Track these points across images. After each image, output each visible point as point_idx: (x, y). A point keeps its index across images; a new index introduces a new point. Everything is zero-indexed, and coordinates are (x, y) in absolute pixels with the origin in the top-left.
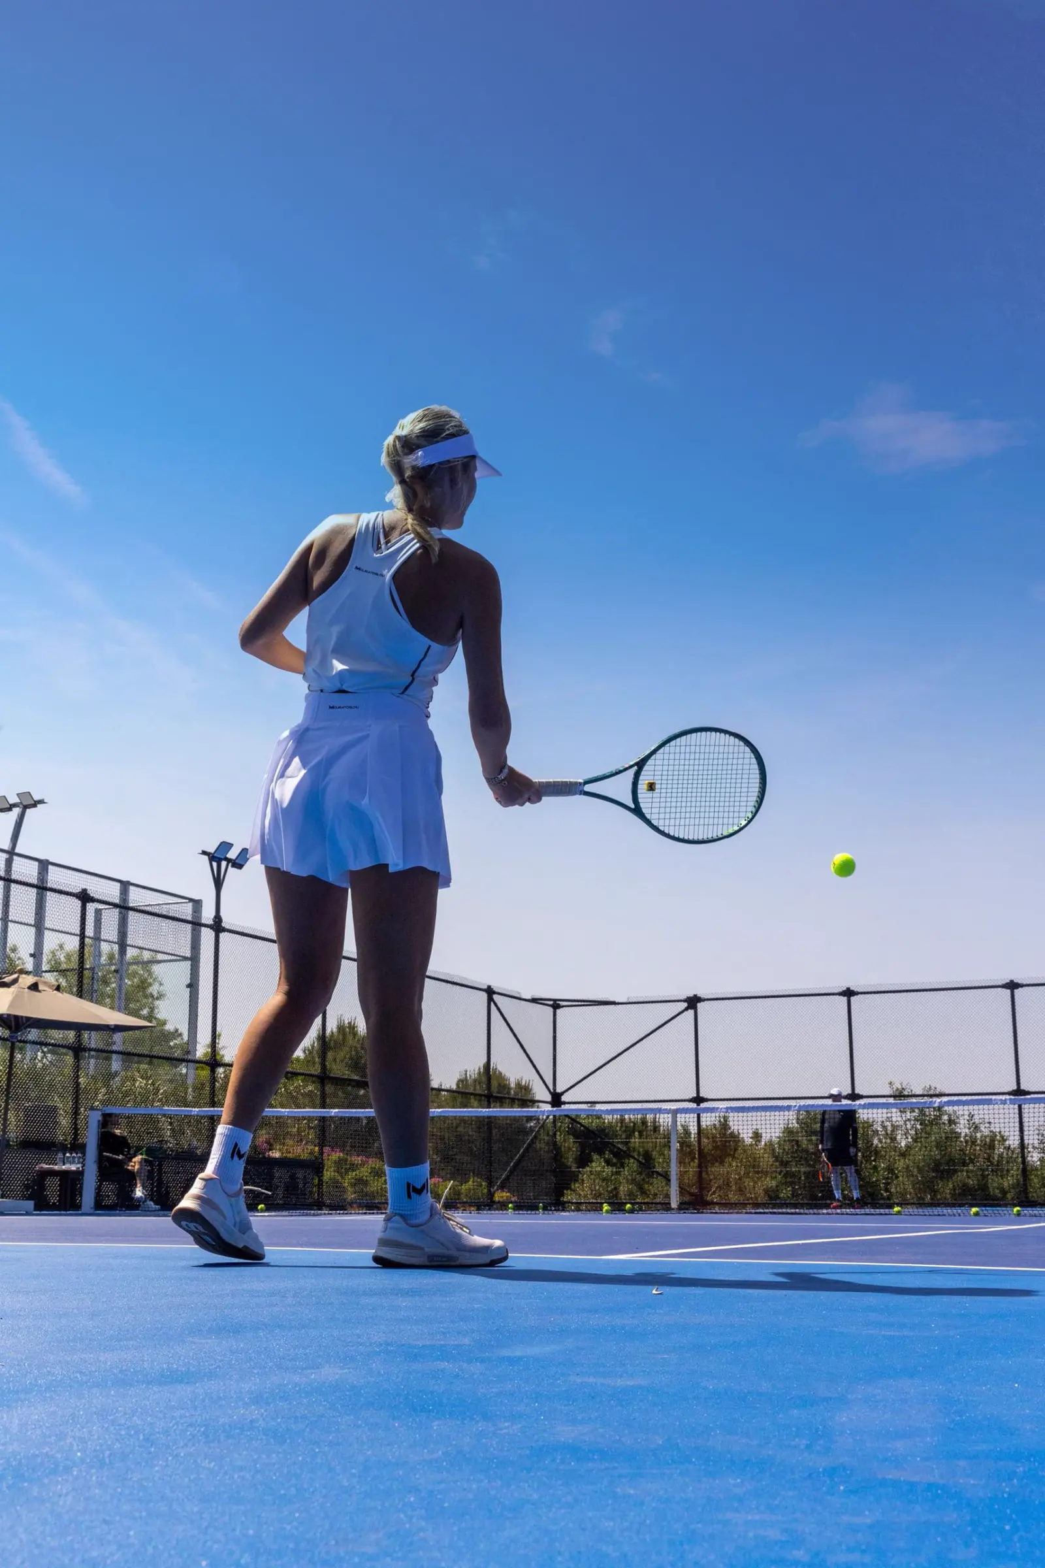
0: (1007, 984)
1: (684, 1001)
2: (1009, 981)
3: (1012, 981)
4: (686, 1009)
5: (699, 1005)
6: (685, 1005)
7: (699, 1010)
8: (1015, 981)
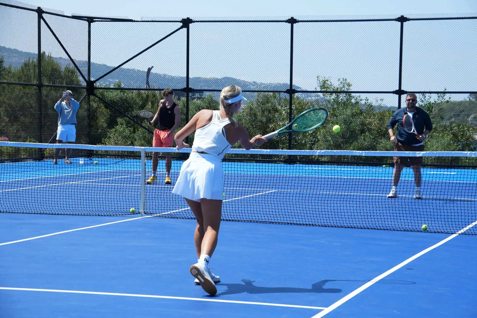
0: (399, 18)
1: (180, 22)
2: (400, 16)
3: (402, 17)
4: (182, 27)
5: (190, 25)
6: (181, 24)
7: (190, 28)
8: (405, 16)
